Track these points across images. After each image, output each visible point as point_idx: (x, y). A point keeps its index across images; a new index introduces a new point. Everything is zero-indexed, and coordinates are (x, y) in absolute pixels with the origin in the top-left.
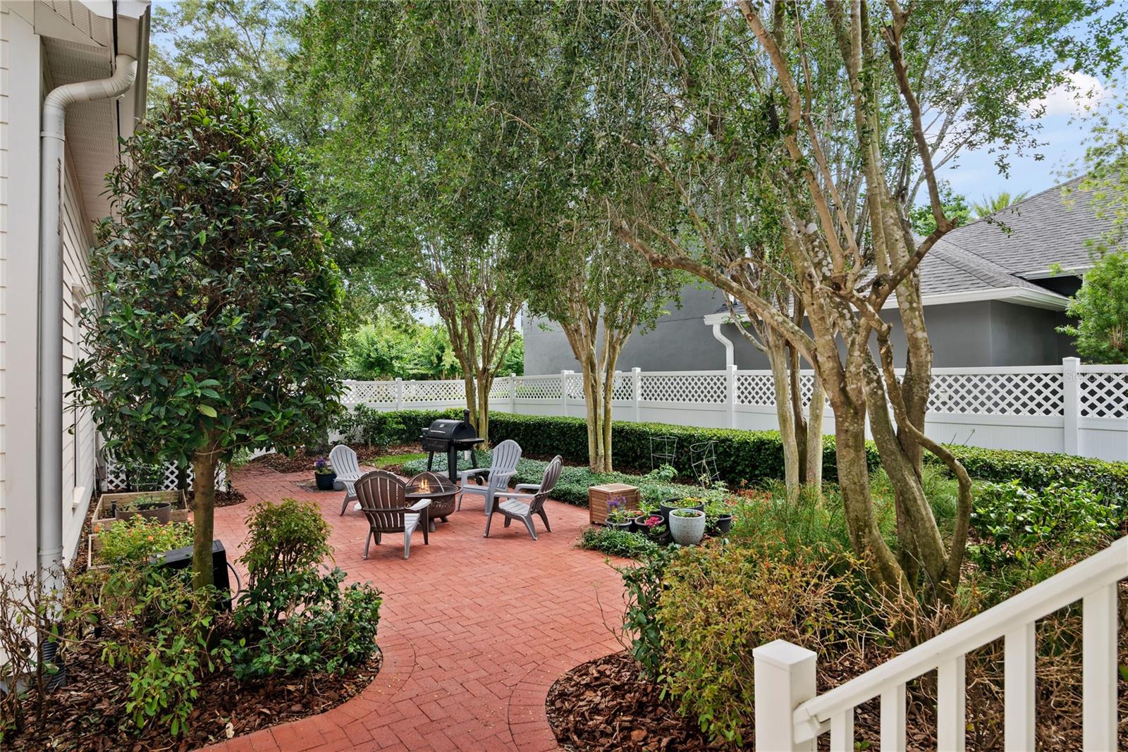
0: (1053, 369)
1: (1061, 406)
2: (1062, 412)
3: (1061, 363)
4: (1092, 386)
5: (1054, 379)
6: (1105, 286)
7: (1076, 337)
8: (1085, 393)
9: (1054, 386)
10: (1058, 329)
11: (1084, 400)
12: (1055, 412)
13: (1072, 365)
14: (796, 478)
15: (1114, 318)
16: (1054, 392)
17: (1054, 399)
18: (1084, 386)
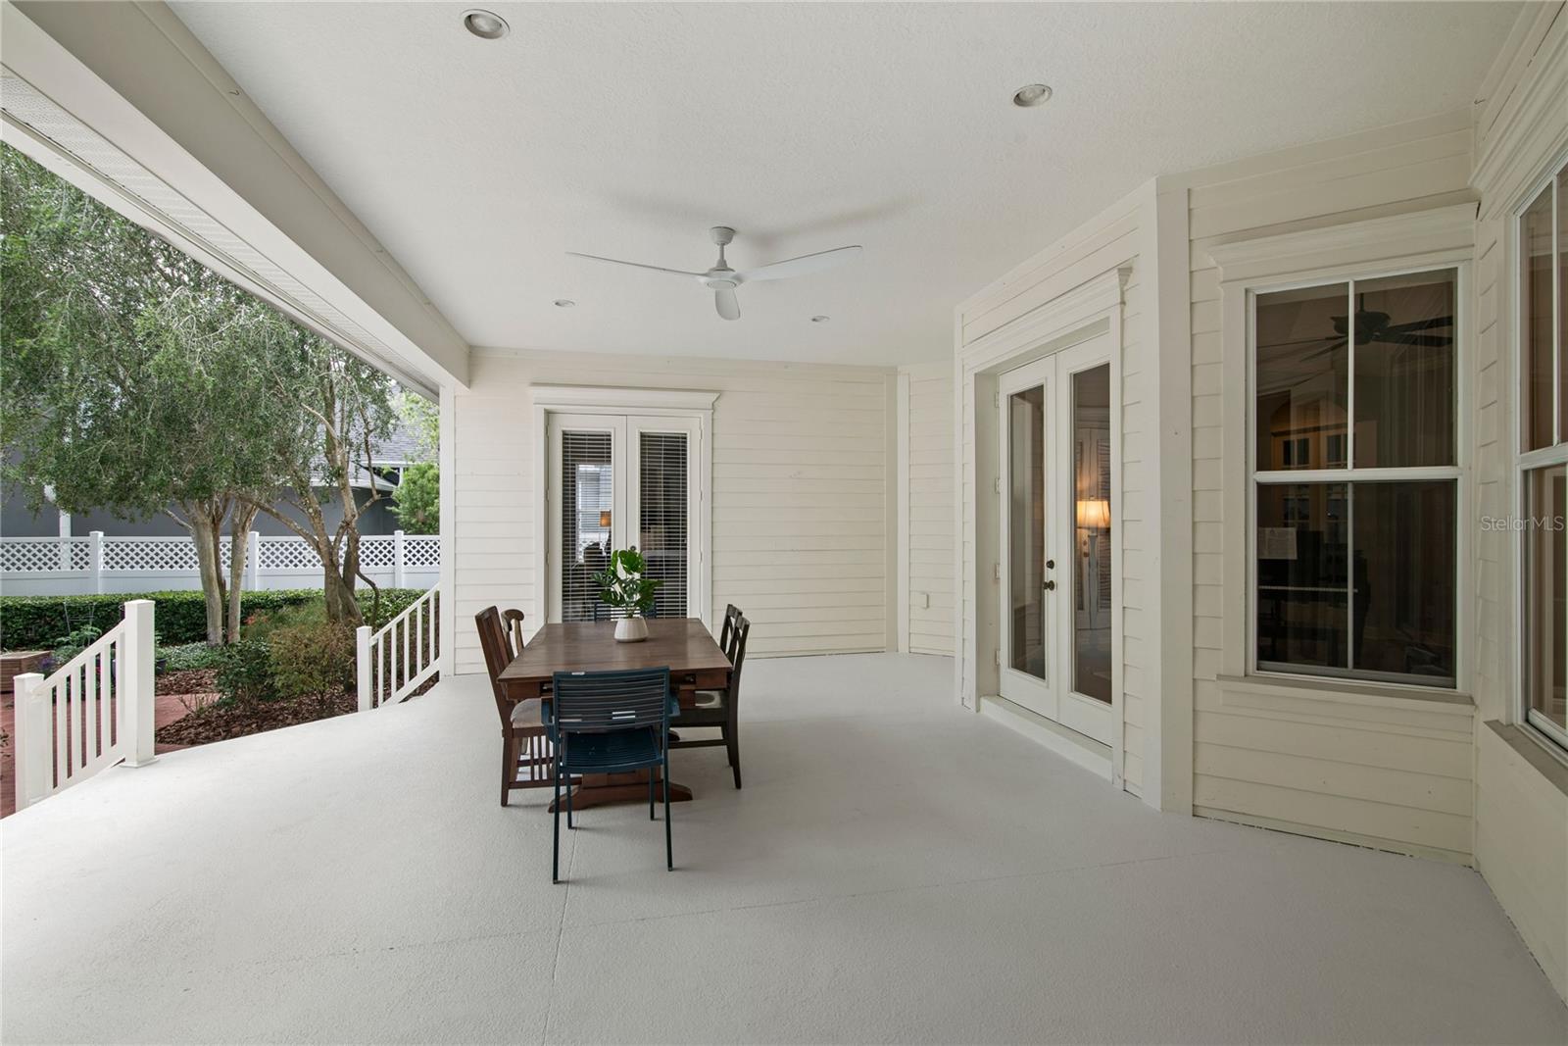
0: (389, 538)
1: (393, 560)
2: (393, 564)
3: (393, 534)
4: (410, 548)
5: (389, 544)
6: (415, 483)
7: (398, 514)
8: (406, 552)
9: (389, 548)
10: (388, 508)
11: (405, 556)
12: (390, 564)
13: (399, 535)
14: (219, 623)
15: (419, 504)
16: (389, 552)
17: (389, 556)
18: (405, 548)
